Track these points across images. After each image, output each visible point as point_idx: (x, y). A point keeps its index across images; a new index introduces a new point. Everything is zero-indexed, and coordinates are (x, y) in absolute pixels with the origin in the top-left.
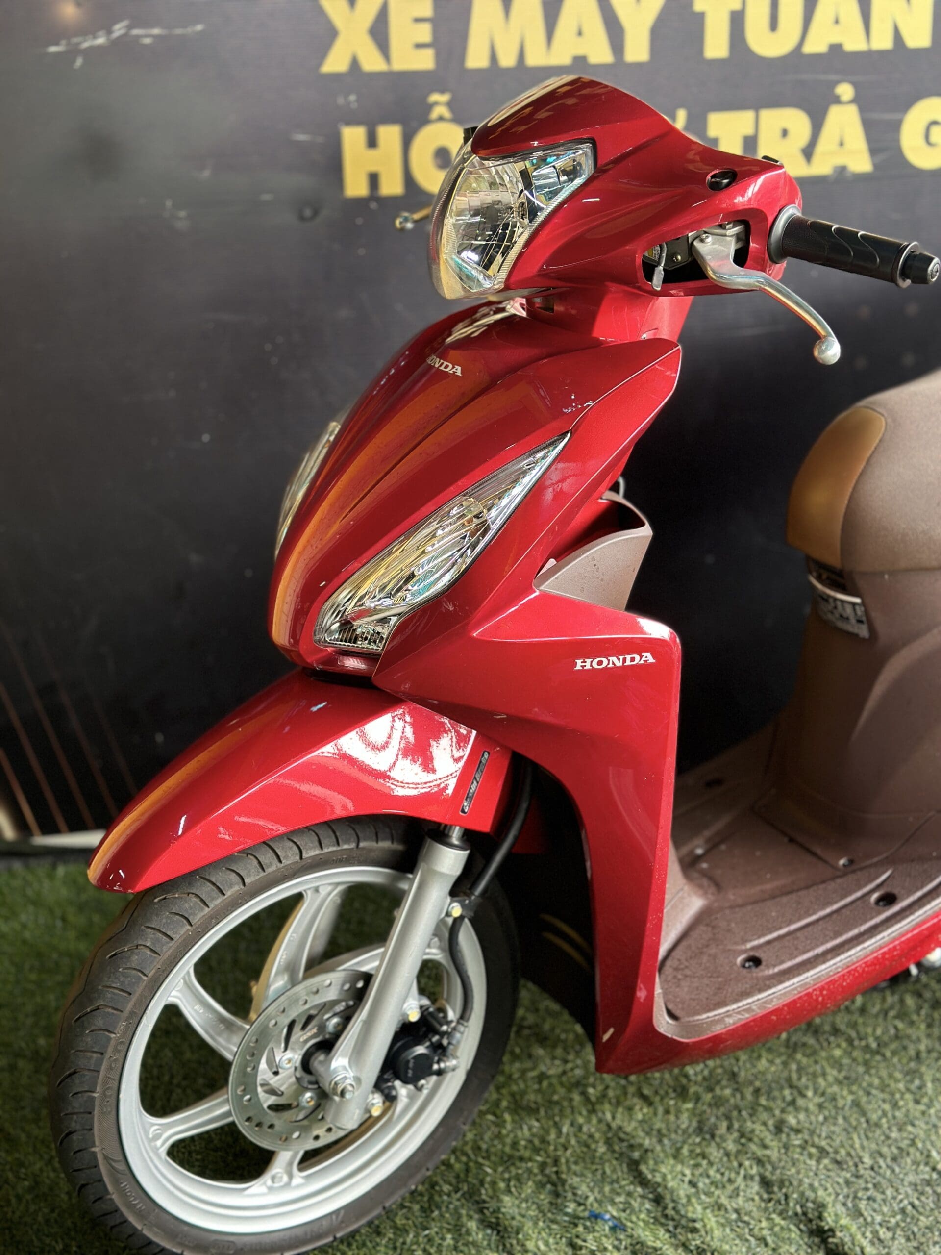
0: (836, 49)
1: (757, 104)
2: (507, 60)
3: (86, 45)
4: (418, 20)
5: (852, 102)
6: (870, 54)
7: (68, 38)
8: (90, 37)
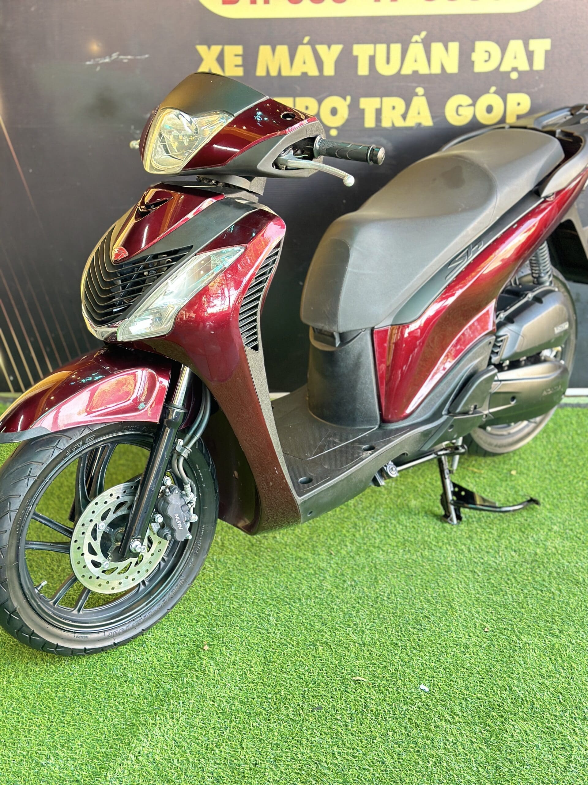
0: (415, 72)
1: (382, 95)
2: (274, 73)
3: (102, 61)
4: (236, 55)
5: (423, 95)
6: (430, 75)
7: (94, 59)
8: (103, 59)
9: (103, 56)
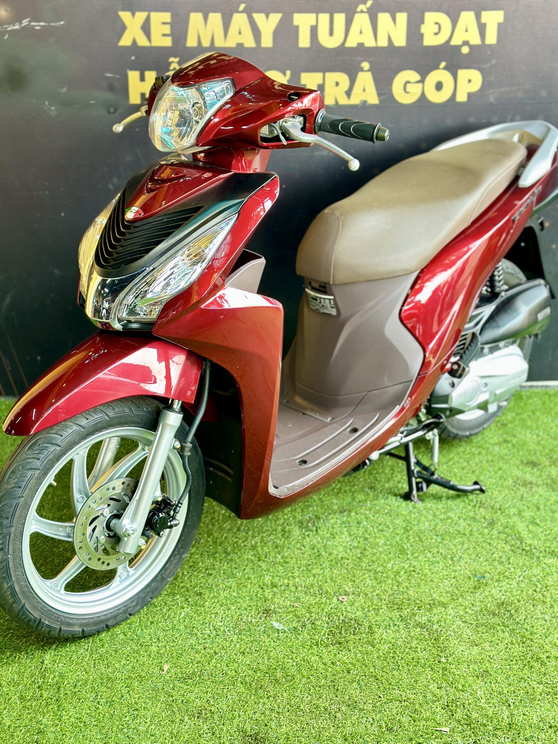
0: (361, 45)
1: (324, 70)
2: (206, 43)
3: (10, 29)
4: (164, 23)
5: (368, 71)
6: (377, 48)
7: (2, 25)
8: (12, 25)
9: (12, 22)
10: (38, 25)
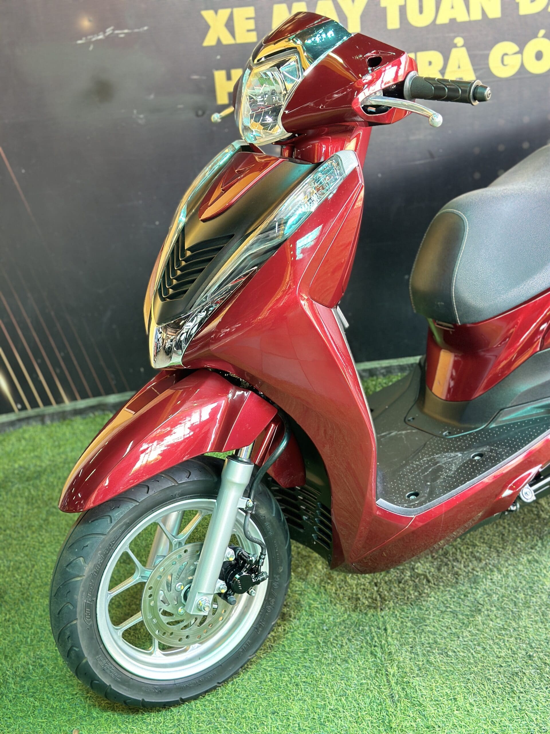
0: (453, 21)
1: (416, 49)
3: (94, 39)
4: (248, 19)
5: (463, 46)
6: (470, 22)
7: (86, 36)
8: (96, 35)
9: (95, 32)
10: (122, 33)
